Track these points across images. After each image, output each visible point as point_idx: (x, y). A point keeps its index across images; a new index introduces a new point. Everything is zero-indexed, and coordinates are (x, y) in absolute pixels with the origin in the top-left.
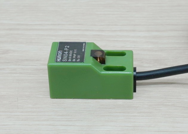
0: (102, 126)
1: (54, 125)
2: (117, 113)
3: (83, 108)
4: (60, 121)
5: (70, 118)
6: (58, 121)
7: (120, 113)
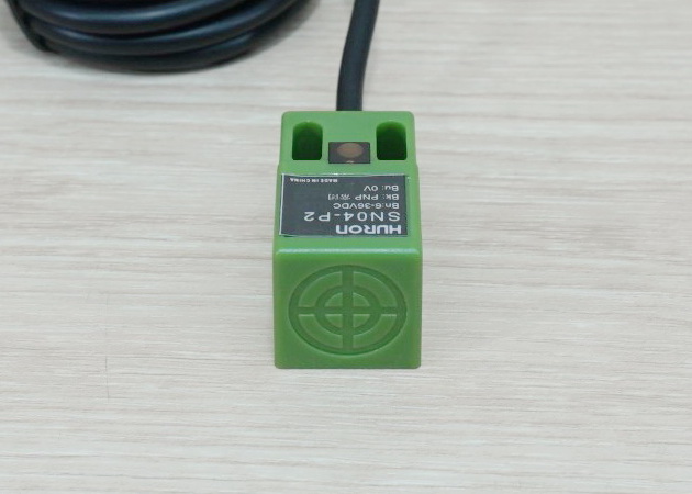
0: (408, 468)
1: (236, 462)
2: (457, 421)
3: (339, 402)
4: (258, 446)
5: (295, 439)
6: (249, 445)
7: (469, 422)
